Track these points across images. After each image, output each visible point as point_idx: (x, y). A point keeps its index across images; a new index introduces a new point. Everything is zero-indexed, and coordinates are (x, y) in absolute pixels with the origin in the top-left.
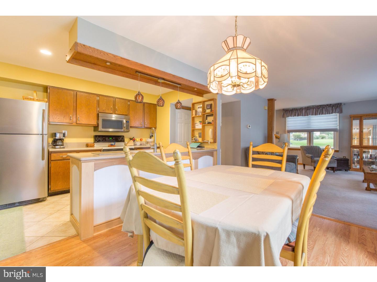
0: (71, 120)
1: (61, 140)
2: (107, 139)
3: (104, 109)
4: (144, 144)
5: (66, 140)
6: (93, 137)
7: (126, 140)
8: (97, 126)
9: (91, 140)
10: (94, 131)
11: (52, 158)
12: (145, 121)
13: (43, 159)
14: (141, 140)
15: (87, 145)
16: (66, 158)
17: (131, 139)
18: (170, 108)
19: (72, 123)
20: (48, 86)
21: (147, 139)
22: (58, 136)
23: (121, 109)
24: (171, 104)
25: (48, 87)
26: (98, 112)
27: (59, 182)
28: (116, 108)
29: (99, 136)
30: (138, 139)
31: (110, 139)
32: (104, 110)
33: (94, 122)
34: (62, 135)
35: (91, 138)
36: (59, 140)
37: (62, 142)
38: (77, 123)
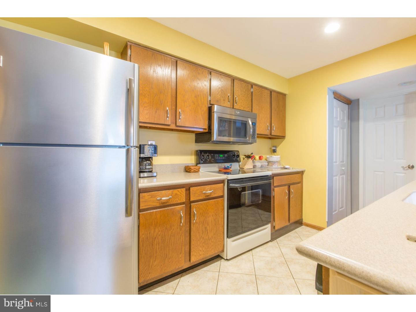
0: (167, 117)
1: (149, 160)
2: (217, 157)
3: (218, 98)
4: (265, 165)
5: (157, 160)
6: (194, 153)
7: (242, 157)
8: (207, 131)
9: (191, 160)
10: (197, 141)
11: (141, 205)
12: (273, 125)
14: (260, 158)
15: (188, 170)
16: (167, 203)
17: (248, 157)
18: (327, 96)
19: (169, 125)
20: (129, 41)
21: (268, 156)
23: (241, 101)
24: (329, 89)
25: (128, 43)
26: (209, 103)
27: (155, 261)
28: (235, 98)
29: (205, 152)
30: (257, 157)
31: (220, 157)
32: (218, 101)
33: (201, 126)
34: (151, 150)
35: (191, 155)
36: (146, 160)
37: (151, 164)
38: (178, 125)
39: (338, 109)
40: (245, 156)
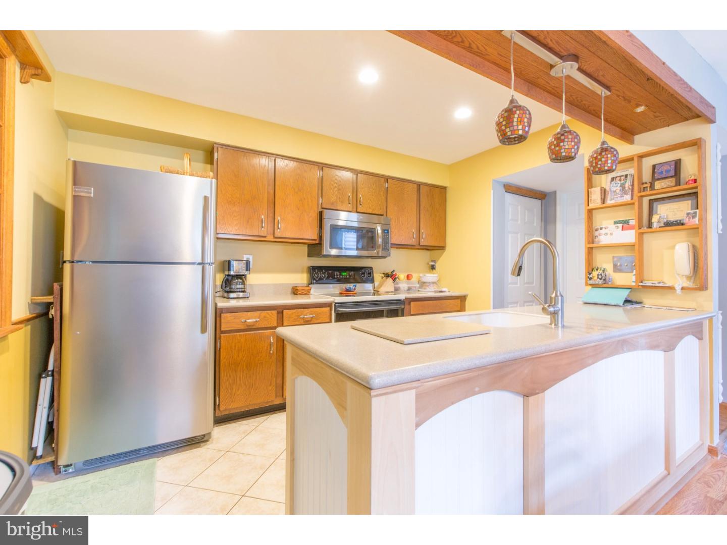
0: (262, 227)
1: (241, 279)
2: (337, 275)
3: (333, 199)
4: (415, 287)
5: (253, 279)
6: (305, 270)
7: (377, 277)
8: (317, 242)
9: (302, 279)
10: (309, 255)
11: (222, 327)
12: (422, 231)
13: (204, 330)
14: (408, 277)
15: (295, 291)
16: (253, 325)
17: (387, 275)
18: (492, 191)
19: (265, 237)
20: (215, 143)
21: (421, 275)
22: (236, 268)
23: (368, 201)
24: (496, 182)
25: (215, 145)
26: (320, 206)
27: (238, 389)
28: (359, 198)
29: (320, 268)
30: (402, 276)
31: (342, 275)
32: (332, 204)
33: (311, 234)
34: (242, 265)
35: (302, 272)
36: (237, 279)
37: (243, 283)
38: (276, 236)
39: (519, 207)
40: (384, 274)
